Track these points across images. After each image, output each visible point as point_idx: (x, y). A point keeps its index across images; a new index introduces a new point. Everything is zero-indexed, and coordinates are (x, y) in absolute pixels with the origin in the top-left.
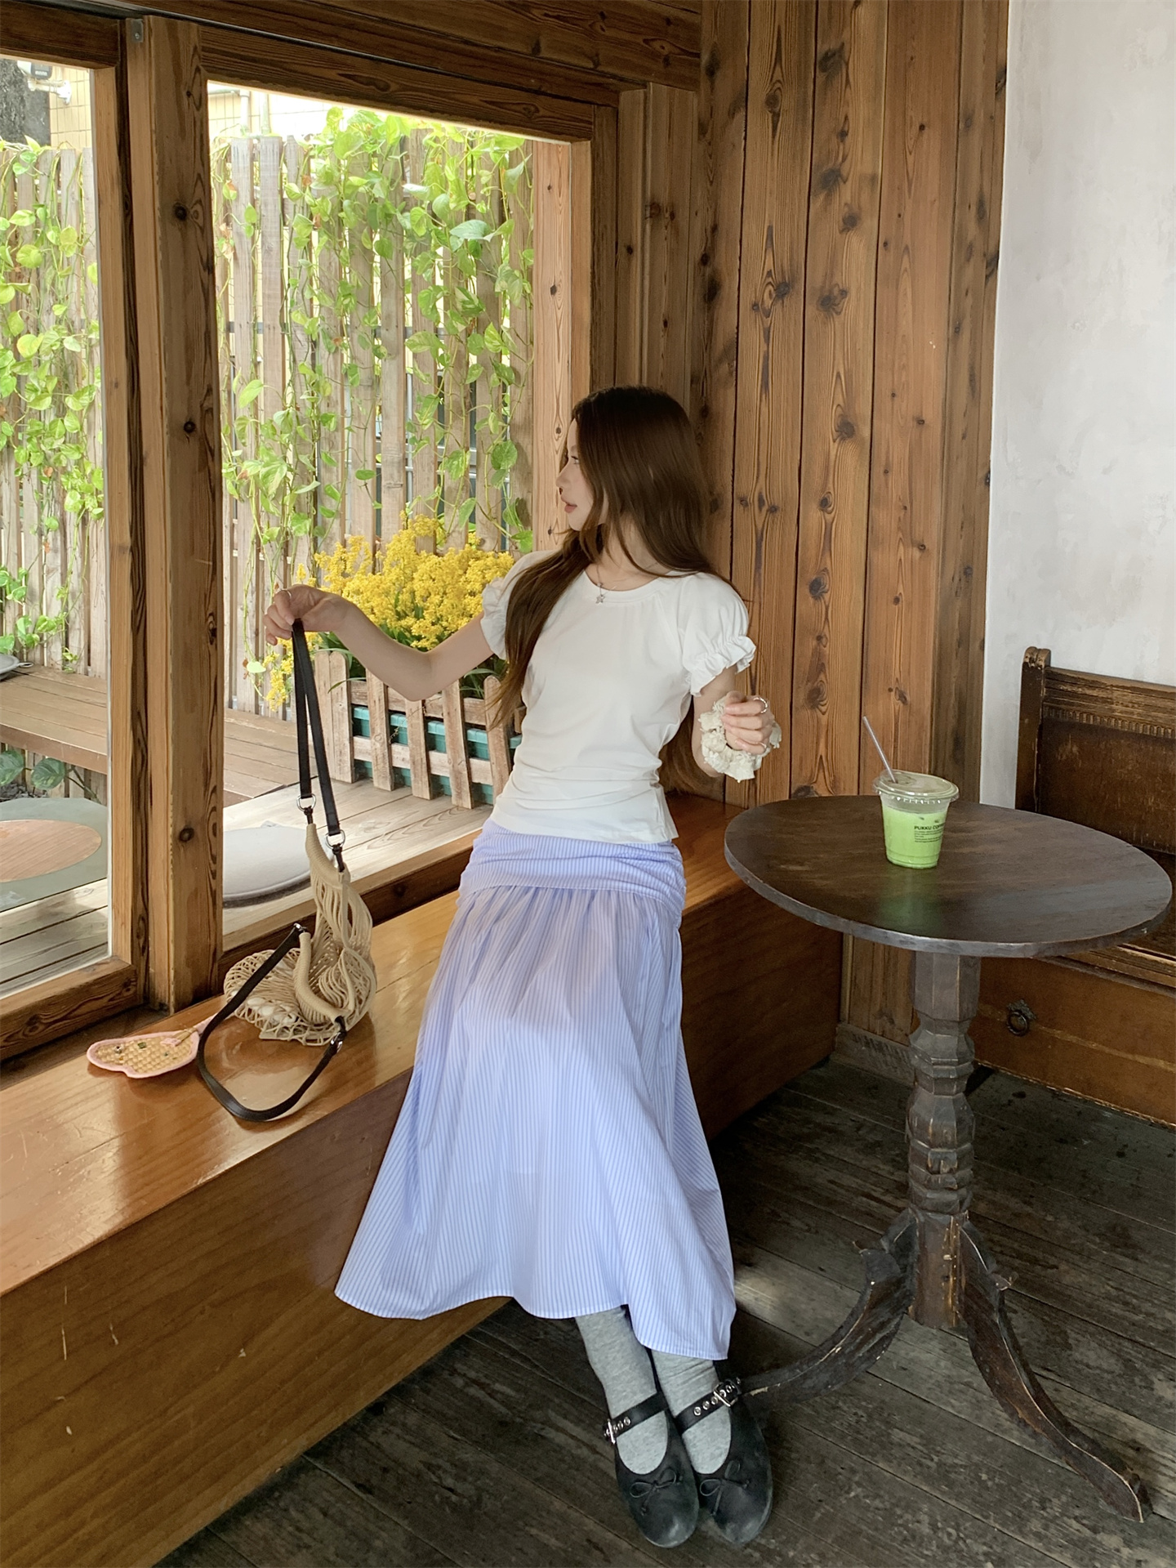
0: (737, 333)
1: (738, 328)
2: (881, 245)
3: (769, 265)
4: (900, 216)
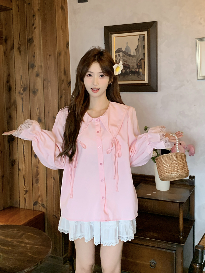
0: (16, 99)
1: (16, 97)
2: (44, 80)
3: (22, 83)
4: (47, 74)
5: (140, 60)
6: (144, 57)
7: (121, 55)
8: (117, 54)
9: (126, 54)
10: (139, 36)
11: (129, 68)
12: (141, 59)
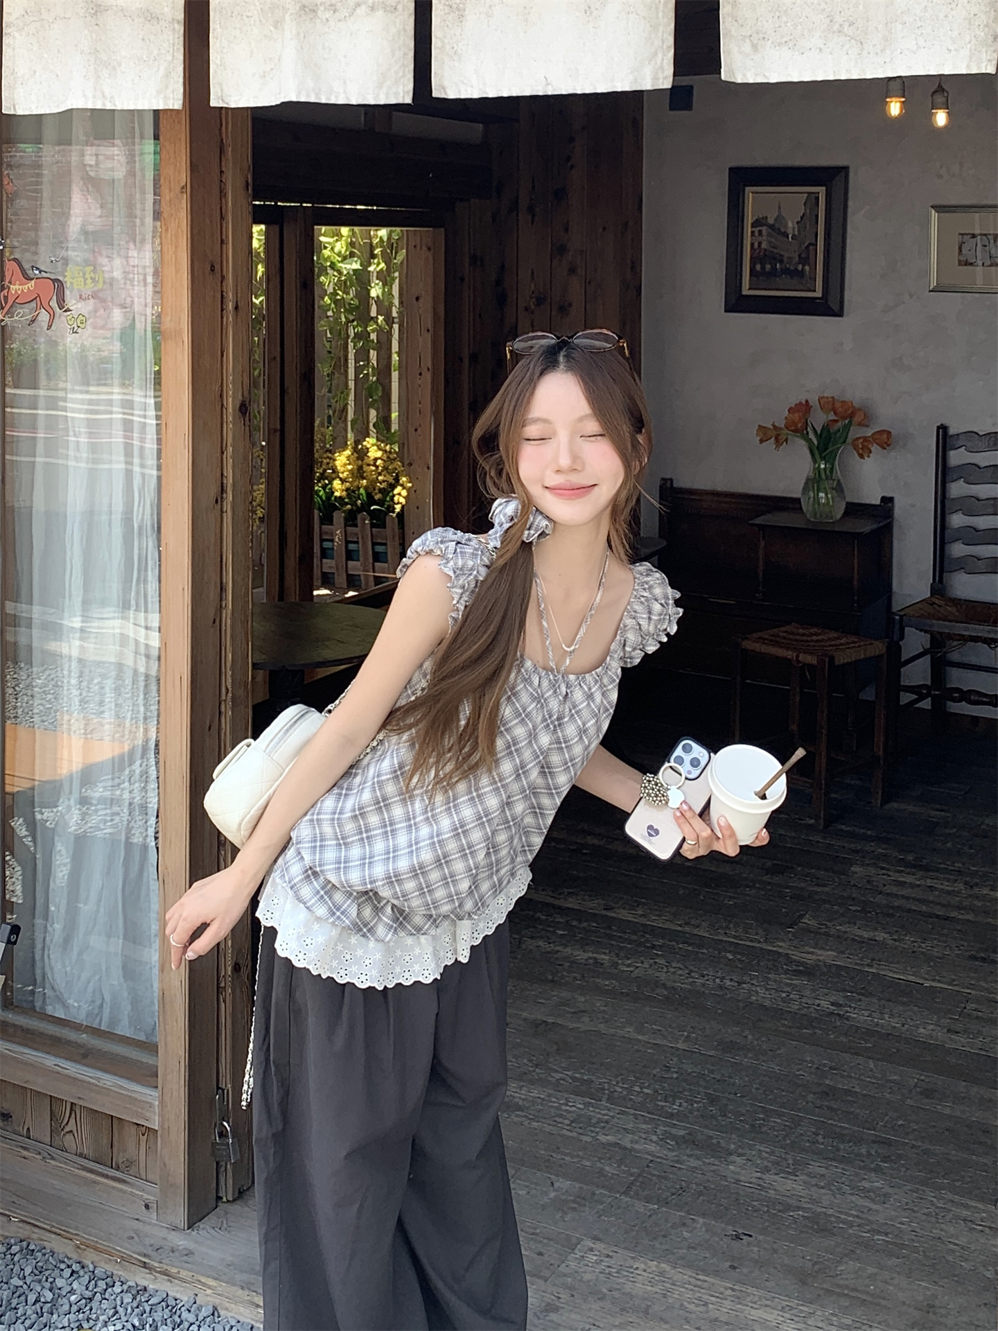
1: (517, 317)
2: (587, 283)
3: (532, 287)
4: (596, 269)
5: (807, 247)
6: (816, 241)
7: (764, 232)
8: (756, 230)
9: (777, 230)
10: (806, 195)
11: (781, 262)
12: (810, 244)
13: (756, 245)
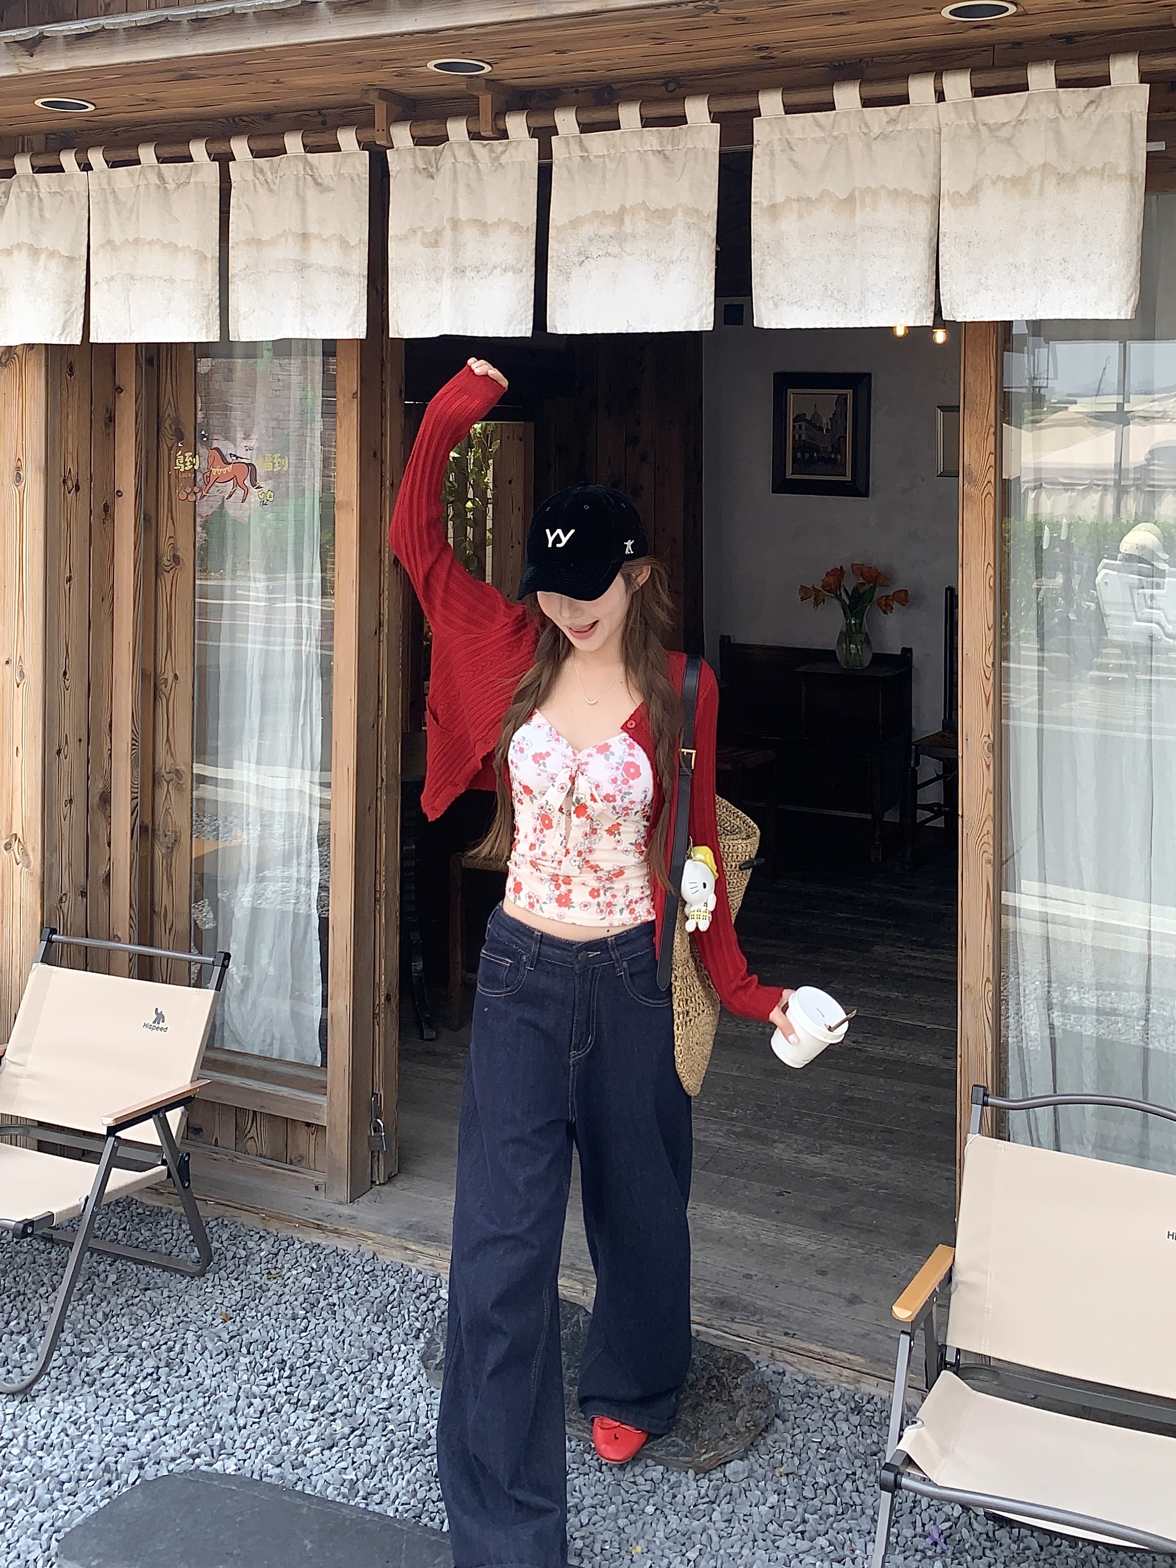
2: (656, 468)
5: (838, 439)
6: (846, 433)
7: (804, 427)
8: (797, 424)
9: (814, 424)
10: (837, 396)
11: (818, 451)
12: (841, 436)
13: (797, 436)
